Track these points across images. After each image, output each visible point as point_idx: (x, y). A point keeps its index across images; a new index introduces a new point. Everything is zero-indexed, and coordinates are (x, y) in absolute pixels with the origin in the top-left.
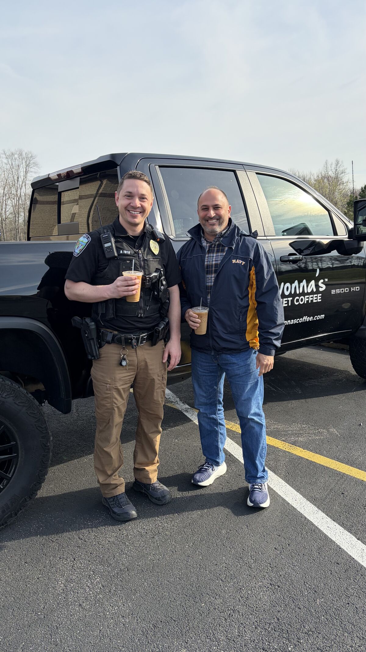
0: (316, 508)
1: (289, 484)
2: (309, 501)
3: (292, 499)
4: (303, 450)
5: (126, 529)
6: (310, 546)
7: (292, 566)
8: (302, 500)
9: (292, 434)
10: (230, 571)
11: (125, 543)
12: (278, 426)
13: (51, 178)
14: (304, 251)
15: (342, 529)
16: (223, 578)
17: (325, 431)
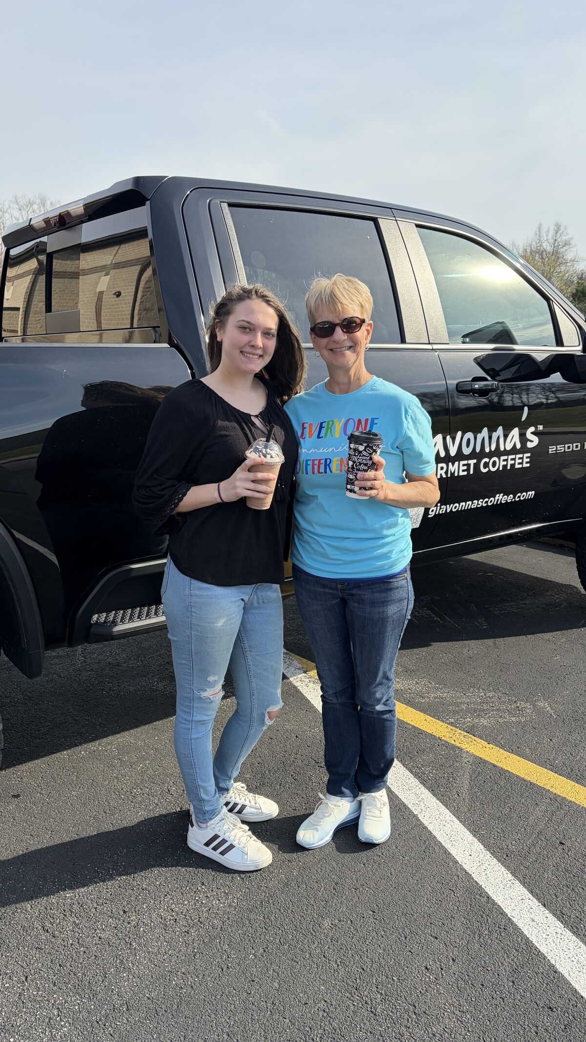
0: (510, 875)
1: (458, 818)
2: (495, 857)
3: (462, 852)
4: (488, 746)
5: (137, 909)
6: (497, 964)
7: (457, 1012)
8: (482, 856)
9: (468, 711)
10: (332, 1020)
11: (130, 944)
12: (442, 693)
13: (35, 225)
14: (500, 373)
15: (559, 927)
16: (317, 1036)
17: (529, 707)
